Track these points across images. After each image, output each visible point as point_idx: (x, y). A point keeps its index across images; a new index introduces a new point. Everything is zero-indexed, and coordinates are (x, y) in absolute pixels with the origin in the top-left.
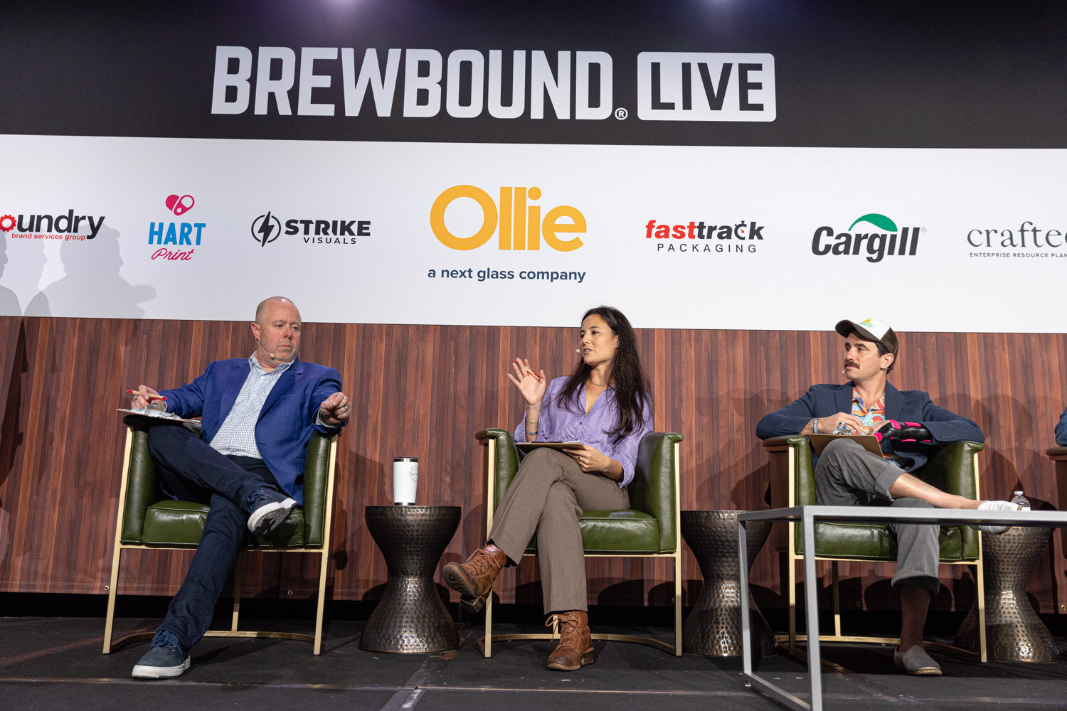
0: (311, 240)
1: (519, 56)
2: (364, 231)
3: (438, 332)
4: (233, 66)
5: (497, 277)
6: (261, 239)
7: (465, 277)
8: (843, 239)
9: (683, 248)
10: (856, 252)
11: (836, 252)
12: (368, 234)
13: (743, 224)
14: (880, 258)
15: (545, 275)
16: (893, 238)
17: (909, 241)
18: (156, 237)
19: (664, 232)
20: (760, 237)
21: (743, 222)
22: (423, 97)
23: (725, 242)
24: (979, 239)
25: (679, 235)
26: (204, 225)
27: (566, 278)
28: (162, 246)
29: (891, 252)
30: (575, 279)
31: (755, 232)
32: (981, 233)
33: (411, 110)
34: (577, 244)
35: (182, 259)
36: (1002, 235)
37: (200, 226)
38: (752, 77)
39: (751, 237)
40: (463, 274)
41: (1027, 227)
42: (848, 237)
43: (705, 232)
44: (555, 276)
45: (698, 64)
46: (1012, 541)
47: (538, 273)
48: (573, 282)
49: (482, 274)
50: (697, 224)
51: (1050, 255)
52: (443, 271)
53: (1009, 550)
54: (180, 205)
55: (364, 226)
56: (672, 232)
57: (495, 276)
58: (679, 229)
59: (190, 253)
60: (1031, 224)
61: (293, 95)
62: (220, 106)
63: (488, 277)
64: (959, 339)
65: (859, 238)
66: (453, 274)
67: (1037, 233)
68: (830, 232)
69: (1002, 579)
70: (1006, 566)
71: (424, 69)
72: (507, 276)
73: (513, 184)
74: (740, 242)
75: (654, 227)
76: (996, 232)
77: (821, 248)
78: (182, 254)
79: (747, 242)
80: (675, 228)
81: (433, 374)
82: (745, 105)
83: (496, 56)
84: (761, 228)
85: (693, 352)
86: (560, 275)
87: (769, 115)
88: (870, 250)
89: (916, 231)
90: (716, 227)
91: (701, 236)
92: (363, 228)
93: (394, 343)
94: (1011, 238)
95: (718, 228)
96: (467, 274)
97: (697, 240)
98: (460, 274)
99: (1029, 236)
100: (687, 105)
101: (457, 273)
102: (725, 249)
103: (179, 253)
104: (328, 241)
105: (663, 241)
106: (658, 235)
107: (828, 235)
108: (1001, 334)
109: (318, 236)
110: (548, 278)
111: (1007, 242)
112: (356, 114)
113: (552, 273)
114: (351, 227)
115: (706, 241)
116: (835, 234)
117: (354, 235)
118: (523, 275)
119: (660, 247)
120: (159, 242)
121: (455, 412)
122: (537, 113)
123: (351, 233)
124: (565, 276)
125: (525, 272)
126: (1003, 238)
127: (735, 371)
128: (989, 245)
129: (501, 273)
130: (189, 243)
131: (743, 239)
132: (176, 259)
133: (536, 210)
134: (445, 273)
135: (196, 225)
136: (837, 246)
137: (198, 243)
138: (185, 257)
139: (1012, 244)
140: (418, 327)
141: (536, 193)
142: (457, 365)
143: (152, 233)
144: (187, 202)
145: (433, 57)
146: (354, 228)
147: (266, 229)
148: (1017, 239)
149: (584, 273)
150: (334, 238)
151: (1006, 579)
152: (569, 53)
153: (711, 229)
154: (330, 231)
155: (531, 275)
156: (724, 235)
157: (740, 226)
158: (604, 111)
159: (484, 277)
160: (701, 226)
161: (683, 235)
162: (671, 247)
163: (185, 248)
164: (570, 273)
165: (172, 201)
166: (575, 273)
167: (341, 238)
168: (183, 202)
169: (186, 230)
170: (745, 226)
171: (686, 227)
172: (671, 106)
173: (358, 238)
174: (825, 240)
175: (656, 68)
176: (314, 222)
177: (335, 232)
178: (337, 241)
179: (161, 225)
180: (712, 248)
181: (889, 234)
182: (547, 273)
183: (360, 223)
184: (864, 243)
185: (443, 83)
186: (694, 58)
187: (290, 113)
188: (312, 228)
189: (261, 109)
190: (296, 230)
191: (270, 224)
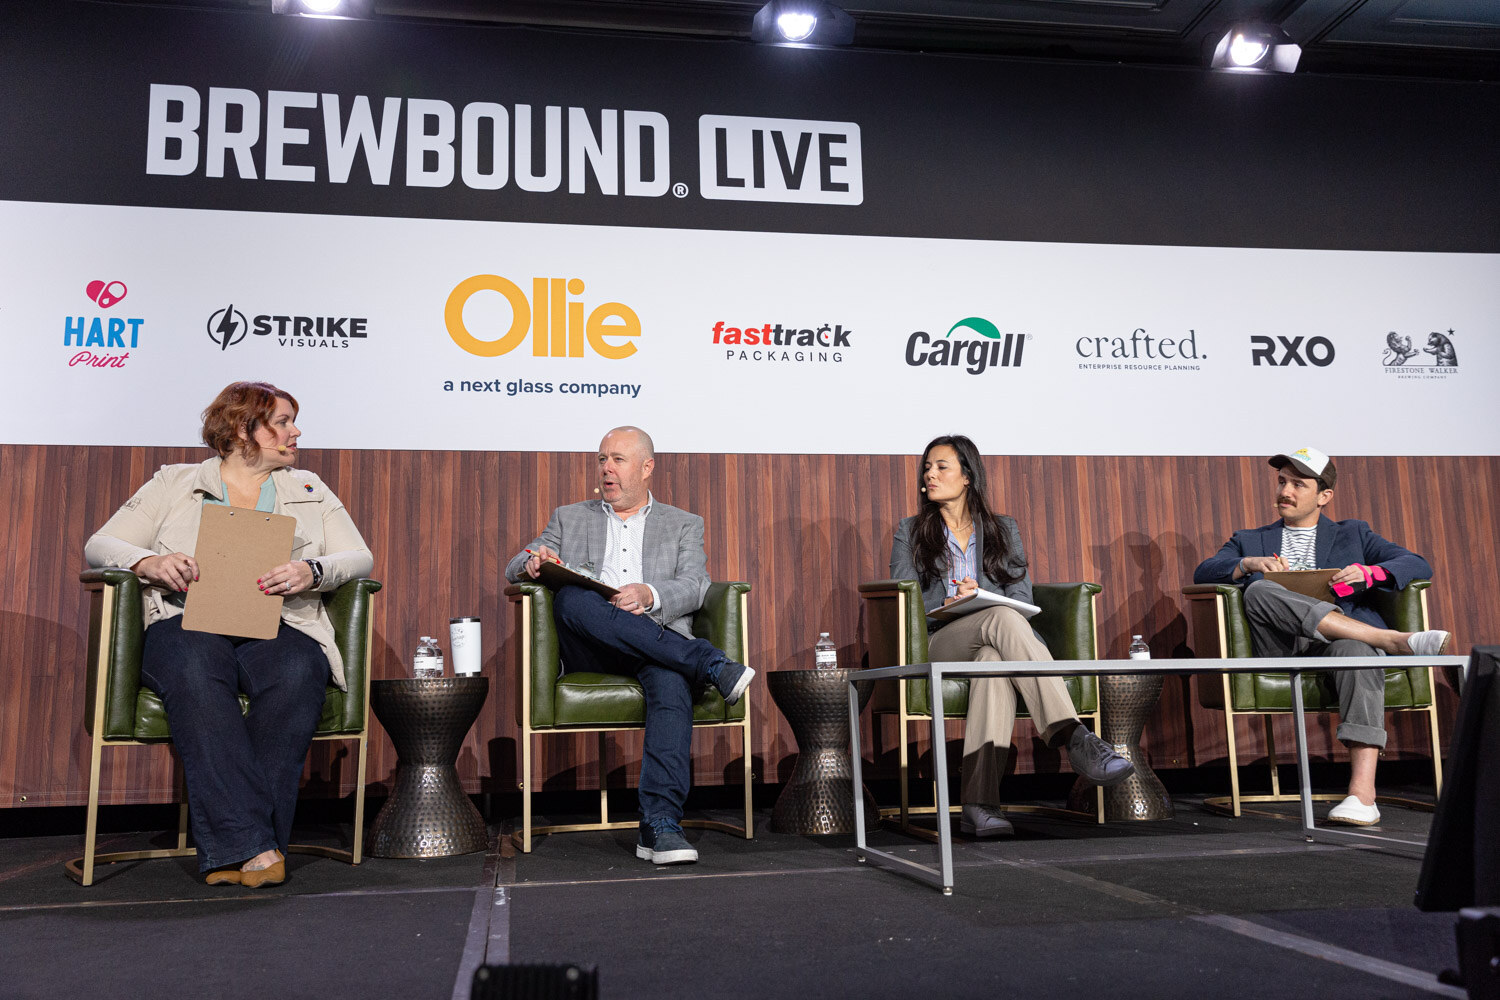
0: (288, 342)
1: (553, 114)
2: (358, 331)
3: (459, 460)
4: (175, 112)
5: (532, 391)
6: (221, 340)
7: (491, 390)
8: (941, 347)
9: (758, 356)
10: (955, 362)
11: (933, 362)
12: (365, 335)
13: (827, 328)
14: (981, 370)
15: (592, 388)
16: (996, 345)
17: (1012, 350)
18: (74, 337)
19: (735, 336)
20: (847, 344)
21: (826, 325)
22: (431, 161)
23: (806, 349)
24: (1088, 348)
25: (752, 340)
26: (141, 321)
27: (617, 392)
28: (84, 348)
29: (994, 363)
30: (629, 392)
31: (841, 338)
32: (1090, 341)
33: (417, 176)
34: (629, 350)
35: (112, 366)
36: (1113, 344)
37: (136, 323)
38: (835, 150)
39: (836, 344)
40: (488, 386)
41: (1139, 335)
42: (946, 344)
43: (783, 337)
44: (603, 389)
45: (772, 132)
46: (1126, 690)
47: (583, 386)
48: (626, 397)
49: (512, 387)
50: (773, 327)
51: (1163, 367)
52: (463, 383)
53: (1124, 700)
54: (107, 294)
55: (358, 324)
56: (744, 336)
57: (528, 389)
58: (752, 333)
59: (123, 358)
60: (1144, 331)
61: (259, 152)
62: (157, 164)
63: (521, 391)
64: (1067, 462)
65: (958, 346)
66: (476, 386)
67: (1150, 342)
68: (926, 339)
69: (1116, 732)
70: (1121, 718)
71: (431, 125)
72: (545, 389)
73: (550, 275)
74: (823, 350)
75: (722, 330)
76: (1107, 340)
77: (916, 358)
78: (111, 359)
79: (832, 350)
80: (748, 332)
81: (454, 512)
82: (827, 184)
83: (524, 112)
84: (847, 333)
85: (771, 482)
86: (610, 388)
87: (854, 197)
88: (971, 360)
89: (1021, 338)
90: (795, 331)
91: (778, 342)
92: (357, 328)
93: (401, 473)
94: (1123, 348)
95: (798, 332)
96: (493, 387)
97: (773, 347)
98: (484, 386)
99: (1141, 345)
100: (759, 182)
101: (481, 386)
102: (807, 357)
103: (108, 358)
104: (312, 344)
105: (733, 347)
106: (727, 340)
107: (923, 342)
108: (1112, 458)
109: (298, 338)
110: (595, 392)
111: (1119, 353)
112: (344, 180)
113: (600, 386)
114: (342, 326)
115: (783, 348)
116: (932, 341)
117: (346, 336)
118: (565, 388)
119: (730, 354)
120: (79, 343)
121: (482, 557)
122: (577, 186)
123: (342, 334)
124: (616, 389)
125: (566, 385)
126: (1114, 348)
127: (819, 503)
128: (1099, 355)
129: (536, 386)
130: (121, 344)
131: (827, 345)
132: (104, 365)
133: (578, 308)
134: (466, 386)
135: (130, 321)
136: (934, 355)
137: (134, 344)
138: (117, 363)
139: (1123, 354)
140: (433, 454)
141: (577, 286)
142: (483, 500)
143: (69, 331)
144: (115, 291)
145: (444, 110)
146: (346, 327)
147: (227, 327)
148: (1129, 349)
149: (639, 386)
150: (319, 340)
151: (1120, 732)
152: (614, 113)
153: (790, 333)
154: (313, 330)
155: (574, 388)
156: (805, 341)
157: (823, 330)
158: (659, 187)
159: (515, 389)
160: (778, 329)
161: (756, 340)
162: (743, 355)
163: (116, 351)
164: (622, 386)
165: (95, 289)
166: (628, 386)
167: (329, 340)
168: (111, 290)
169: (117, 327)
170: (829, 330)
171: (760, 330)
172: (740, 183)
173: (351, 340)
174: (921, 348)
175: (721, 134)
176: (293, 319)
177: (320, 333)
178: (324, 343)
179: (81, 320)
180: (791, 356)
181: (991, 341)
182: (594, 385)
183: (354, 322)
184: (964, 352)
185: (457, 144)
186: (768, 125)
187: (254, 176)
188: (290, 326)
189: (215, 169)
190: (268, 329)
191: (232, 321)
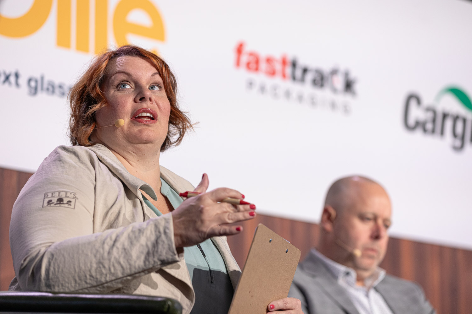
5: (54, 93)
7: (10, 84)
8: (431, 114)
10: (442, 133)
11: (424, 130)
13: (334, 72)
19: (255, 63)
20: (354, 94)
23: (318, 93)
25: (270, 71)
31: (349, 86)
39: (344, 92)
40: (7, 78)
42: (435, 112)
50: (290, 59)
56: (263, 66)
57: (50, 90)
58: (271, 62)
63: (42, 90)
65: (445, 116)
75: (244, 52)
77: (411, 122)
79: (342, 98)
80: (267, 60)
84: (354, 81)
88: (455, 135)
90: (309, 68)
91: (294, 78)
95: (311, 70)
96: (12, 79)
97: (288, 84)
102: (319, 102)
105: (253, 76)
106: (247, 66)
107: (417, 106)
115: (298, 87)
119: (251, 84)
131: (336, 91)
136: (425, 122)
153: (305, 71)
156: (318, 82)
159: (37, 88)
160: (294, 65)
161: (274, 72)
162: (262, 88)
171: (278, 61)
174: (416, 113)
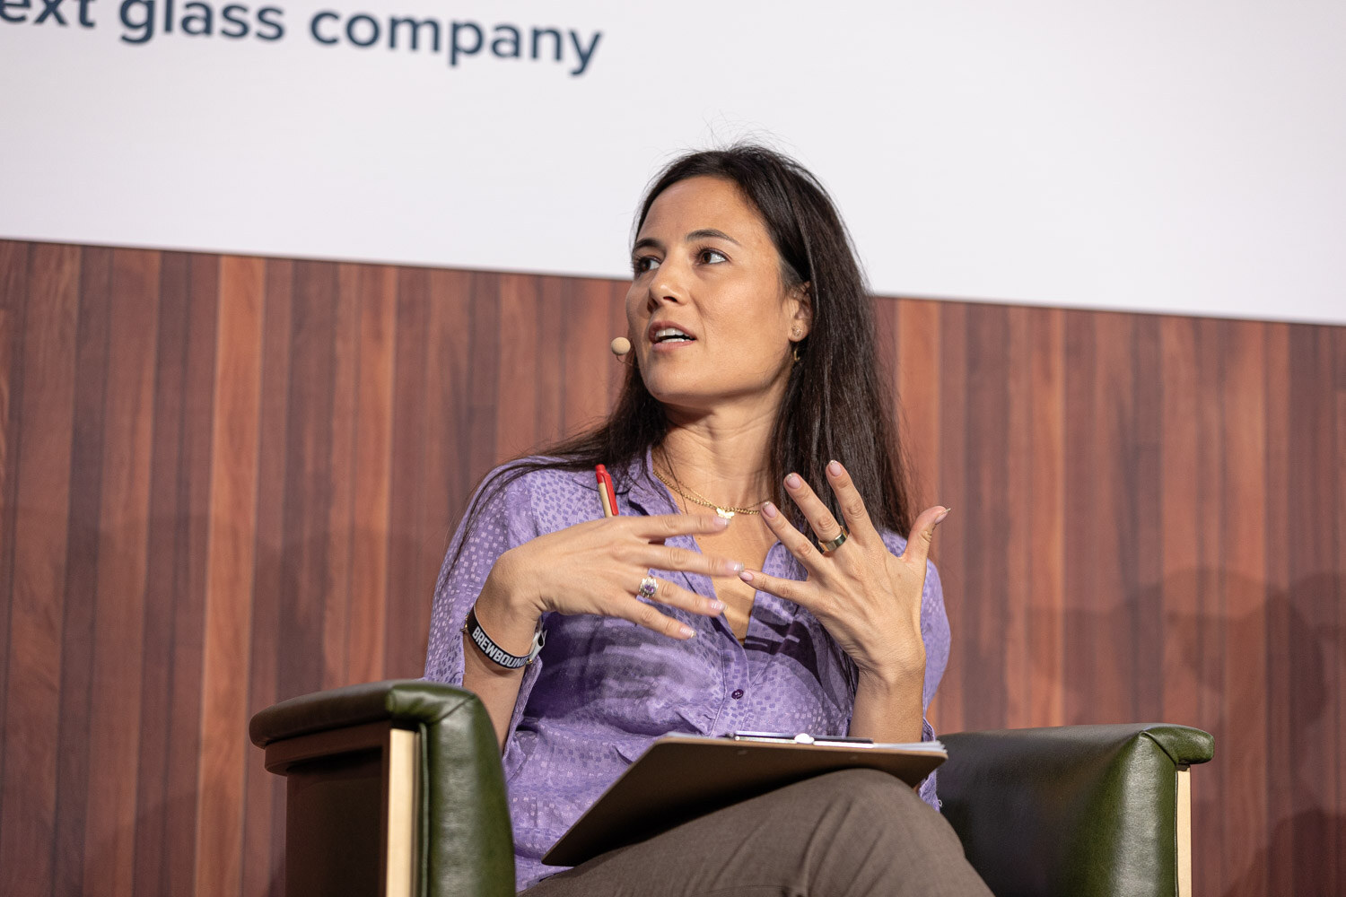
5: (208, 30)
7: (61, 21)
15: (426, 34)
30: (558, 55)
40: (50, 7)
44: (467, 39)
47: (395, 22)
48: (548, 72)
49: (137, 14)
57: (196, 25)
63: (168, 27)
72: (255, 26)
85: (1057, 406)
86: (490, 36)
96: (68, 8)
110: (436, 48)
113: (456, 28)
118: (327, 27)
124: (512, 42)
125: (334, 16)
129: (226, 12)
149: (596, 38)
155: (363, 31)
159: (149, 24)
164: (536, 34)
166: (556, 34)
182: (435, 25)
